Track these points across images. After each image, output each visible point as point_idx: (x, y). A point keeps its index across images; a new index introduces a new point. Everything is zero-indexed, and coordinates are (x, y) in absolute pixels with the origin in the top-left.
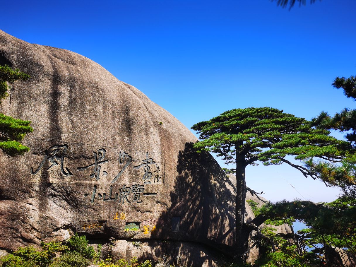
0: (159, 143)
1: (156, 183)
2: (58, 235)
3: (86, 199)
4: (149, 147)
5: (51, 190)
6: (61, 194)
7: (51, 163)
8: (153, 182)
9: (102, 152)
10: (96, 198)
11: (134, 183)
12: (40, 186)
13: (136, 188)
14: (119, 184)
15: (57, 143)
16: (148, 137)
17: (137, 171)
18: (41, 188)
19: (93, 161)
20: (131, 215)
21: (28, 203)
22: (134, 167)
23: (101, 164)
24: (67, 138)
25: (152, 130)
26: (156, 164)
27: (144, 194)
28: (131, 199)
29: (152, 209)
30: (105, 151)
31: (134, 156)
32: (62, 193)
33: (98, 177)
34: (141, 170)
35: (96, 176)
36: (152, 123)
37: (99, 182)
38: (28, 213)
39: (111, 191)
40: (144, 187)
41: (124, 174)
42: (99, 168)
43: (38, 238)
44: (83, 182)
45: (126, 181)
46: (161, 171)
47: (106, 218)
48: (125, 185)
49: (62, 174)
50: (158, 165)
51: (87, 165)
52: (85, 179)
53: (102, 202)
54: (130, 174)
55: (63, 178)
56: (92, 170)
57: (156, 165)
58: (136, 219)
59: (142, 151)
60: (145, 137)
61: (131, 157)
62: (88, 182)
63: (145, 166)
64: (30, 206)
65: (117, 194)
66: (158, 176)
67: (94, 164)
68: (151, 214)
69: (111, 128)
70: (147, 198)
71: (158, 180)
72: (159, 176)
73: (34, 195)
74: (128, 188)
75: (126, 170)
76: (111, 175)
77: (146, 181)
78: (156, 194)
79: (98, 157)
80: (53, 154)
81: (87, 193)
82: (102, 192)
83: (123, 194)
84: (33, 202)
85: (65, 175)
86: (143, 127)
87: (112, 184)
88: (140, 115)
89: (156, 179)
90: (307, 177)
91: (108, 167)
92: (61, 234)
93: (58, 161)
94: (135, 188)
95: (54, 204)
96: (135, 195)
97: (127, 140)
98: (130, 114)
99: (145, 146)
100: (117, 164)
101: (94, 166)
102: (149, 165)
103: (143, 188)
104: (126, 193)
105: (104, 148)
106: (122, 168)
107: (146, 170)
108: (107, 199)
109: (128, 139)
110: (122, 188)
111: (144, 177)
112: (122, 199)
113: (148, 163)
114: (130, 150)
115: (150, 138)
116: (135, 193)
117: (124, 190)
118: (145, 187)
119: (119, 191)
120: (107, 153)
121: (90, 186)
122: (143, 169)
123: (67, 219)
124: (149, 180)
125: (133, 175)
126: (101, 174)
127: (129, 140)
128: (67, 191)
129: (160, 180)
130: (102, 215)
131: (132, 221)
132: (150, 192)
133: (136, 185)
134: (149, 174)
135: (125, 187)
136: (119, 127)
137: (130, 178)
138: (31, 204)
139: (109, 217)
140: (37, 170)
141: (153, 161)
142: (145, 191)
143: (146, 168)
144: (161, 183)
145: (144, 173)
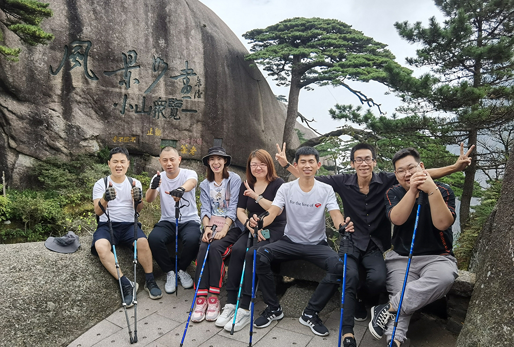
0: (202, 50)
1: (196, 99)
2: (86, 146)
3: (115, 109)
4: (189, 55)
5: (75, 96)
6: (87, 101)
7: (73, 63)
8: (193, 97)
9: (132, 54)
10: (126, 109)
11: (171, 97)
12: (62, 90)
13: (173, 102)
14: (153, 95)
15: (78, 37)
16: (188, 42)
17: (174, 82)
18: (63, 92)
19: (122, 65)
20: (167, 132)
21: (51, 109)
22: (171, 77)
23: (132, 70)
24: (90, 32)
25: (193, 32)
26: (197, 76)
27: (183, 110)
28: (167, 115)
29: (191, 128)
30: (137, 54)
31: (171, 65)
32: (88, 99)
33: (128, 85)
34: (180, 83)
35: (126, 83)
36: (194, 24)
37: (130, 91)
38: (51, 119)
39: (144, 103)
41: (158, 85)
42: (128, 74)
43: (65, 148)
44: (111, 89)
45: (161, 93)
46: (202, 85)
47: (139, 133)
48: (160, 98)
49: (86, 78)
50: (200, 78)
51: (115, 69)
52: (114, 86)
53: (133, 114)
54: (166, 85)
55: (87, 83)
56: (121, 75)
57: (197, 78)
58: (173, 137)
59: (181, 58)
60: (184, 41)
61: (167, 64)
62: (118, 90)
63: (184, 77)
64: (53, 112)
65: (151, 107)
66: (199, 91)
67: (123, 68)
68: (190, 134)
69: (143, 24)
70: (186, 115)
71: (199, 97)
72: (201, 92)
73: (56, 100)
74: (163, 101)
75: (162, 80)
76: (144, 84)
77: (185, 95)
78: (196, 111)
79: (128, 60)
80: (74, 52)
81: (117, 103)
82: (133, 103)
83: (157, 107)
84: (56, 108)
85: (89, 80)
86: (183, 28)
87: (144, 95)
88: (179, 11)
89: (197, 94)
91: (140, 74)
92: (90, 145)
93: (81, 61)
94: (171, 103)
95: (80, 112)
96: (172, 111)
97: (162, 42)
98: (167, 9)
99: (185, 52)
100: (150, 71)
101: (124, 71)
102: (188, 77)
103: (182, 104)
104: (162, 107)
105: (134, 49)
106: (157, 78)
107: (185, 82)
108: (140, 112)
109: (164, 41)
110: (156, 101)
111: (182, 91)
112: (157, 113)
113: (188, 74)
114: (167, 56)
115: (191, 43)
116: (172, 108)
117: (160, 103)
118: (184, 103)
119: (152, 105)
120: (138, 57)
121: (120, 94)
122: (182, 80)
123: (95, 130)
124: (189, 95)
125: (170, 87)
126: (132, 82)
127: (165, 43)
128: (93, 98)
129: (202, 96)
130: (134, 129)
131: (169, 138)
132: (189, 108)
133: (173, 99)
134: (189, 88)
135: (160, 100)
136: (152, 24)
137: (166, 90)
138: (53, 110)
139: (143, 132)
140: (58, 70)
141: (194, 72)
142: (184, 107)
143: (185, 80)
144: (202, 100)
145: (183, 86)
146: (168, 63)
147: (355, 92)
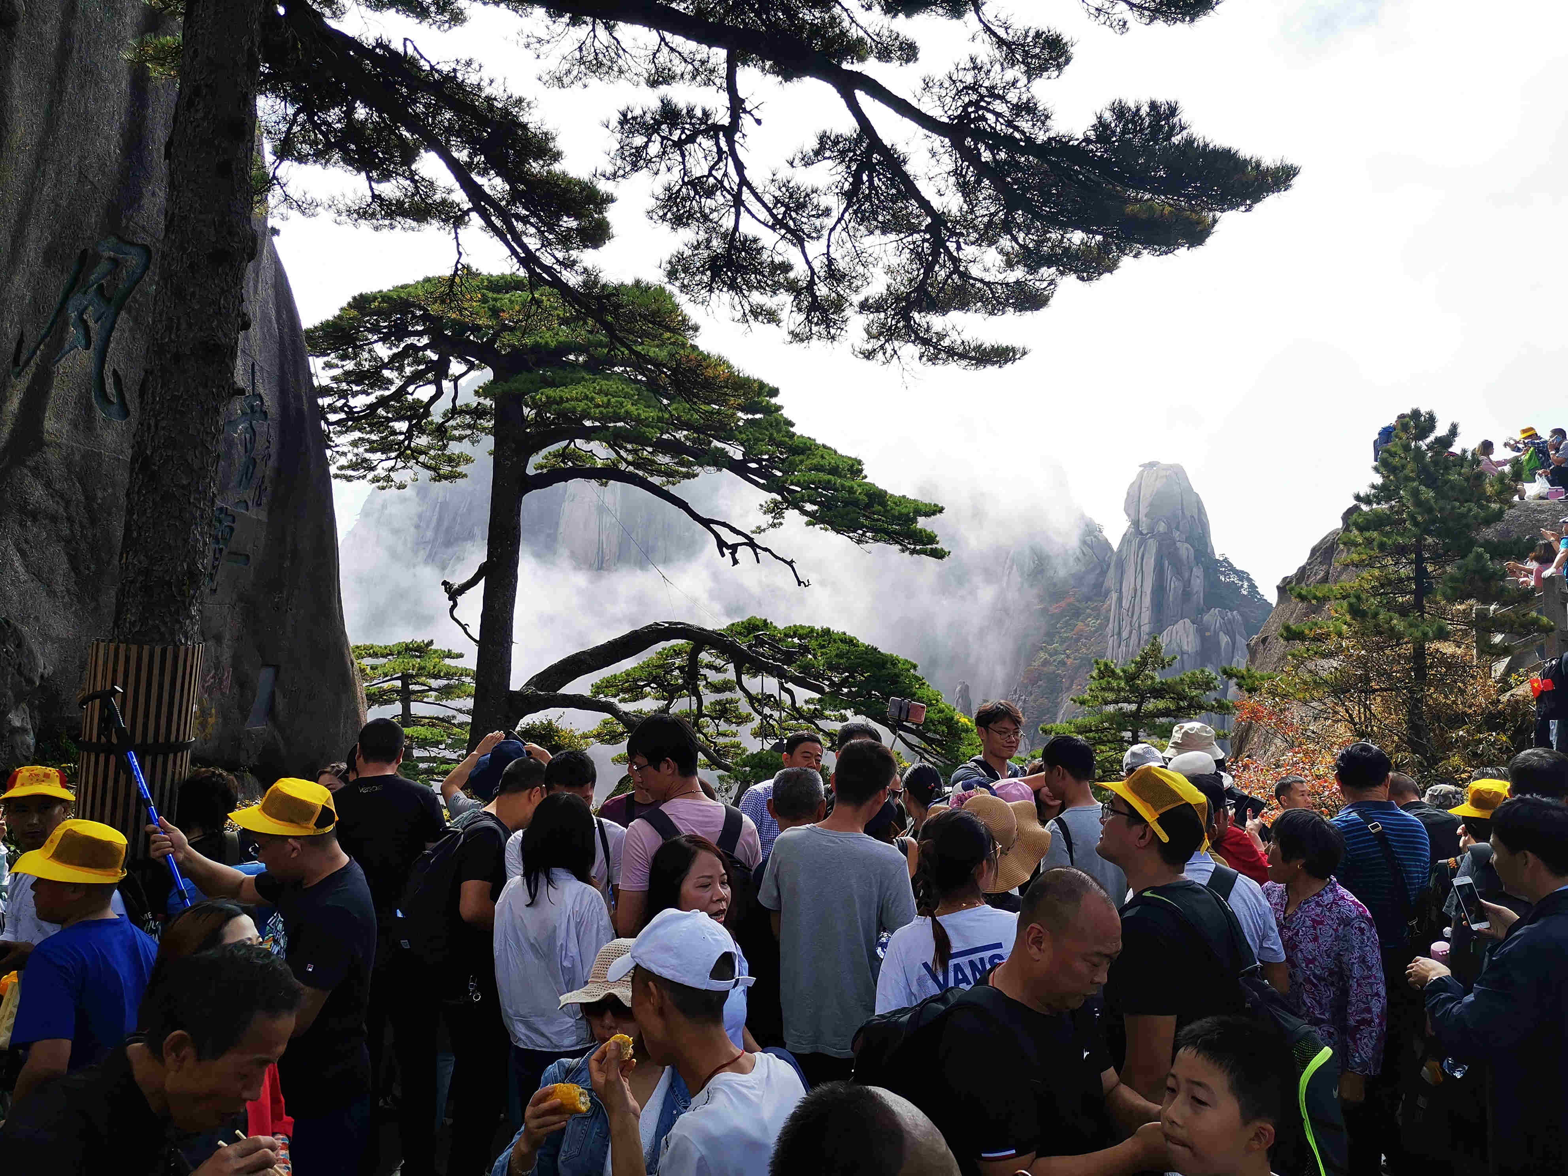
1: (254, 513)
4: (256, 339)
5: (29, 480)
6: (62, 510)
7: (72, 332)
8: (251, 504)
13: (220, 521)
15: (124, 222)
17: (232, 445)
22: (230, 422)
24: (157, 210)
26: (268, 421)
29: (224, 628)
32: (68, 503)
40: (233, 525)
46: (272, 459)
49: (90, 401)
50: (271, 432)
55: (89, 425)
57: (266, 430)
59: (244, 351)
63: (247, 424)
66: (264, 479)
68: (219, 651)
70: (228, 575)
72: (266, 483)
77: (241, 495)
78: (248, 557)
80: (92, 284)
85: (99, 414)
89: (257, 495)
90: (723, 555)
93: (95, 328)
96: (214, 558)
102: (254, 424)
103: (232, 530)
107: (248, 444)
111: (239, 479)
113: (253, 413)
116: (216, 546)
118: (236, 527)
122: (243, 436)
123: (51, 648)
124: (247, 494)
125: (223, 463)
128: (91, 499)
129: (264, 500)
133: (221, 509)
134: (251, 468)
141: (263, 409)
142: (233, 546)
143: (248, 436)
144: (263, 516)
145: (244, 459)
147: (707, 523)
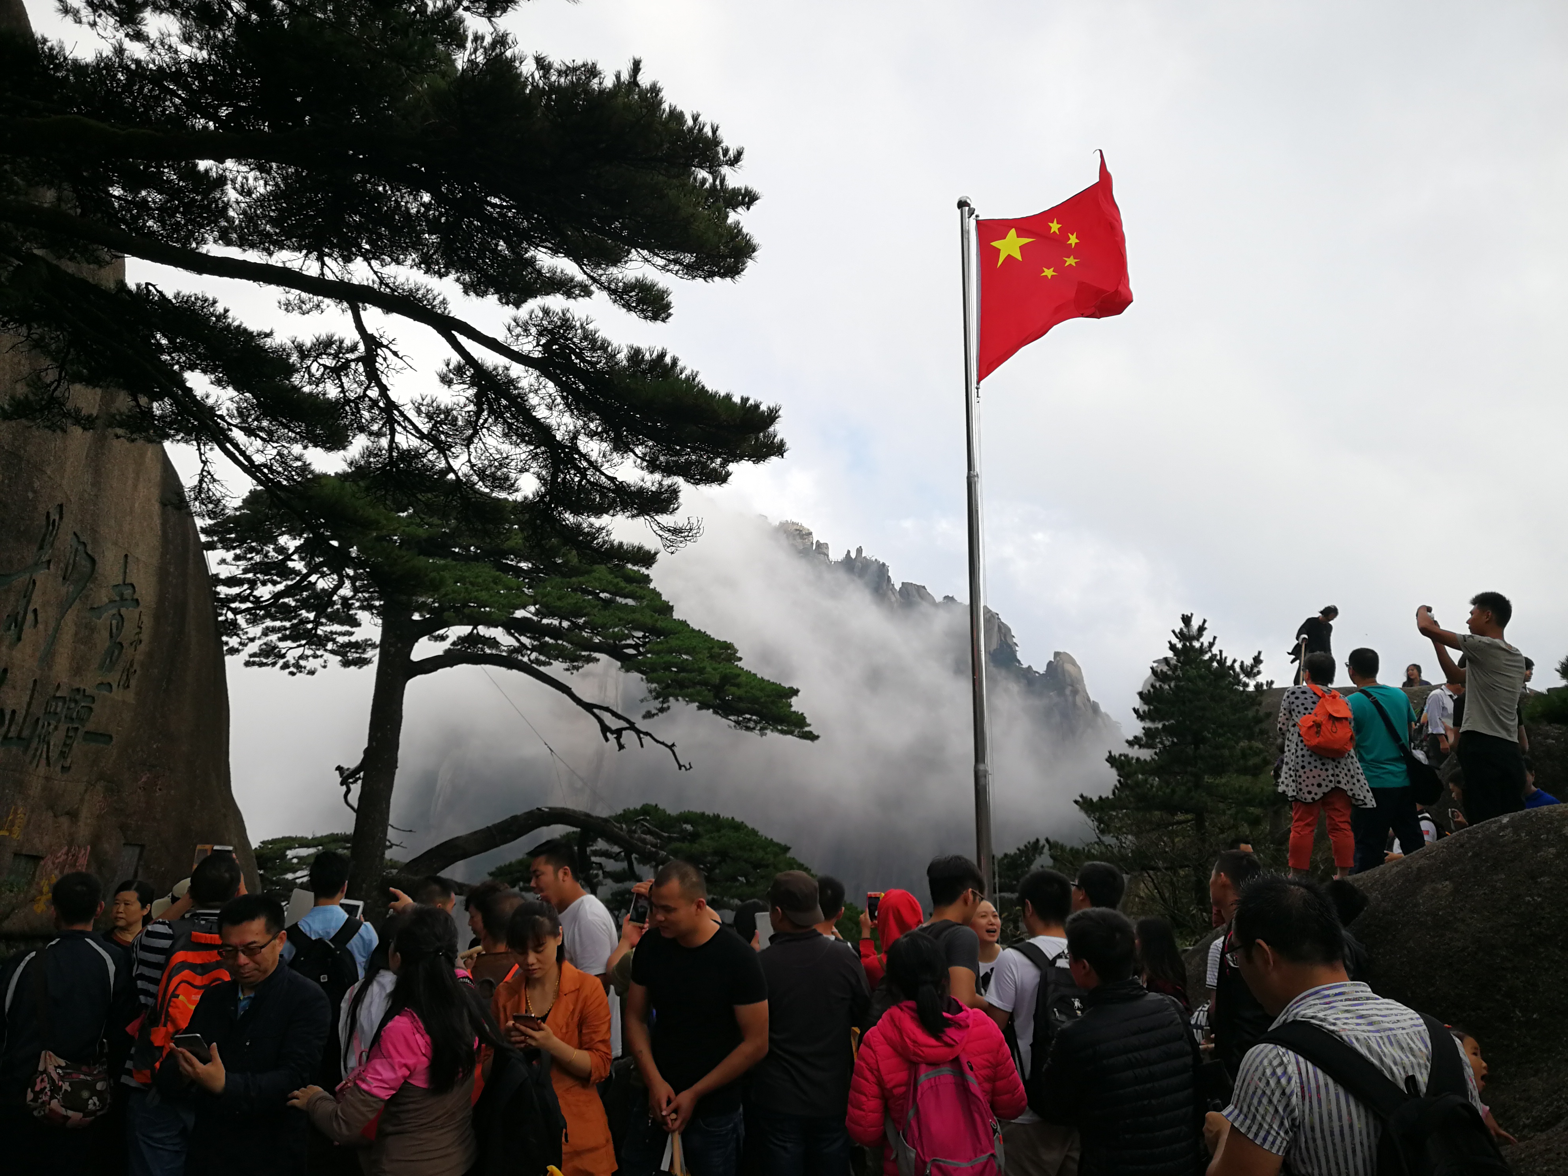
0: (157, 522)
1: (121, 695)
4: (132, 533)
8: (115, 687)
11: (77, 682)
13: (76, 702)
14: (50, 676)
16: (135, 486)
19: (31, 555)
20: (32, 825)
23: (40, 576)
26: (140, 609)
27: (92, 736)
28: (54, 751)
30: (61, 517)
31: (100, 564)
33: (19, 631)
34: (103, 632)
35: (16, 625)
37: (17, 656)
39: (29, 703)
40: (93, 706)
42: (31, 587)
46: (144, 644)
48: (58, 686)
51: (15, 567)
54: (75, 636)
56: (18, 594)
58: (37, 844)
59: (117, 543)
60: (130, 482)
61: (93, 561)
63: (114, 611)
65: (39, 720)
66: (132, 662)
68: (74, 828)
71: (127, 685)
72: (135, 667)
74: (61, 699)
75: (71, 616)
76: (42, 629)
77: (104, 678)
78: (111, 737)
82: (10, 704)
87: (37, 673)
89: (125, 678)
90: (607, 740)
91: (44, 593)
94: (73, 705)
96: (67, 736)
99: (126, 524)
100: (58, 583)
101: (28, 576)
102: (123, 611)
103: (91, 709)
104: (54, 723)
106: (64, 608)
107: (114, 630)
108: (12, 741)
110: (50, 699)
111: (102, 664)
112: (40, 747)
113: (123, 601)
114: (93, 532)
116: (70, 726)
117: (54, 706)
119: (42, 712)
120: (60, 529)
125: (82, 647)
126: (28, 619)
129: (133, 683)
131: (28, 849)
132: (99, 729)
133: (78, 690)
134: (116, 652)
135: (58, 694)
137: (73, 655)
141: (135, 597)
142: (90, 726)
143: (114, 622)
144: (130, 696)
145: (107, 644)
146: (96, 558)
147: (589, 707)
